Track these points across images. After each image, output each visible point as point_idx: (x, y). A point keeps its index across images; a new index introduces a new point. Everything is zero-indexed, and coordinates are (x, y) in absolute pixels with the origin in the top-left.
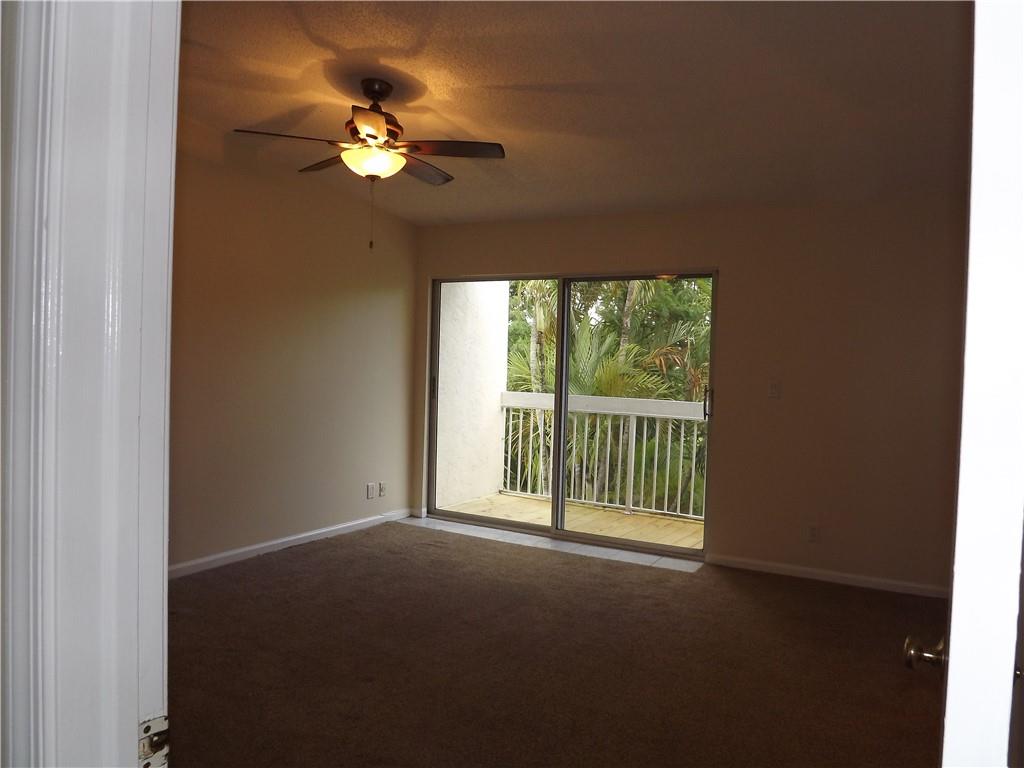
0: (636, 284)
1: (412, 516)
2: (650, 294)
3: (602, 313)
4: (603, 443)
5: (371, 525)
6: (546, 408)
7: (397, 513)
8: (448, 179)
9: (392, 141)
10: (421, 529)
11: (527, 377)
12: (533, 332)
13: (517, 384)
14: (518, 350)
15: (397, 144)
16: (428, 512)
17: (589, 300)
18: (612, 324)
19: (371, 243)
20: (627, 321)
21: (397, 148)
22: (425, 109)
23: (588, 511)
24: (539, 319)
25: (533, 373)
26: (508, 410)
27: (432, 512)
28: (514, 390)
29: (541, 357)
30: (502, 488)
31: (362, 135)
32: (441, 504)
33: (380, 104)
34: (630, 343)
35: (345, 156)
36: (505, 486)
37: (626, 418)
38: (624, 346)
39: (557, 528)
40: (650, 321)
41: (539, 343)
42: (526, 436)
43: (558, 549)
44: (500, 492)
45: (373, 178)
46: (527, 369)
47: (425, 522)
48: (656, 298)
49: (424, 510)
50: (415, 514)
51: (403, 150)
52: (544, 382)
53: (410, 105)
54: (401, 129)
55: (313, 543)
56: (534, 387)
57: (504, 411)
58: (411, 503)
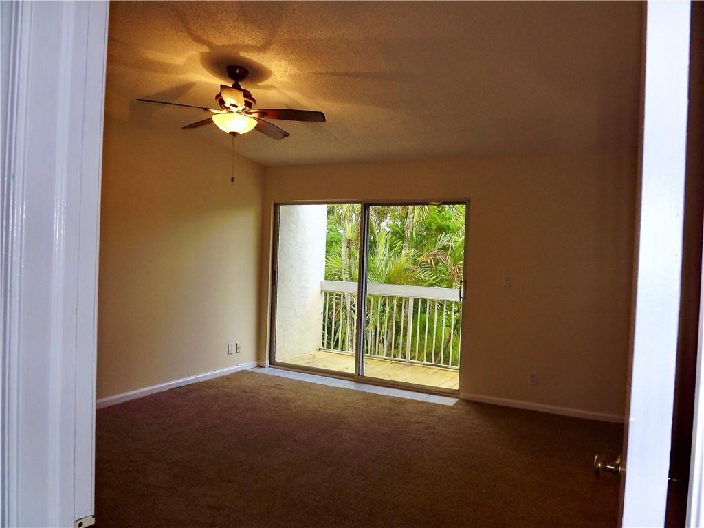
1: (259, 366)
3: (390, 226)
4: (391, 316)
5: (230, 372)
6: (352, 292)
7: (248, 364)
8: (286, 135)
9: (248, 108)
10: (265, 376)
11: (339, 270)
12: (344, 240)
13: (331, 276)
14: (334, 252)
15: (251, 111)
16: (270, 364)
17: (382, 217)
18: (399, 235)
19: (233, 179)
20: (408, 232)
21: (251, 113)
22: (271, 87)
23: (380, 363)
24: (350, 230)
25: (344, 267)
26: (325, 293)
27: (272, 363)
28: (330, 279)
29: (349, 257)
30: (321, 347)
31: (227, 105)
32: (278, 358)
33: (240, 83)
34: (410, 248)
35: (215, 118)
36: (323, 345)
37: (407, 299)
39: (359, 375)
40: (423, 232)
41: (348, 247)
42: (338, 312)
43: (360, 390)
45: (234, 134)
47: (267, 370)
49: (267, 362)
50: (261, 365)
51: (255, 115)
52: (350, 274)
53: (261, 84)
54: (254, 100)
55: (190, 385)
56: (344, 277)
57: (323, 293)
58: (259, 357)
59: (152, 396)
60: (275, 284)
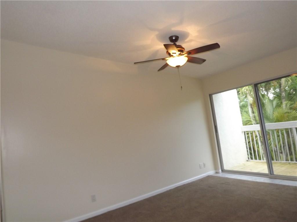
0: (283, 80)
1: (217, 173)
2: (289, 83)
3: (274, 94)
4: (283, 139)
5: (203, 177)
6: (258, 130)
7: (211, 172)
8: (204, 61)
9: (181, 53)
10: (220, 178)
11: (250, 120)
12: (249, 105)
13: (246, 123)
14: (245, 111)
15: (183, 53)
16: (222, 171)
17: (267, 90)
18: (278, 96)
19: (181, 87)
20: (284, 94)
21: (183, 55)
22: (191, 41)
23: (283, 165)
24: (250, 99)
25: (252, 118)
26: (244, 132)
27: (223, 171)
28: (246, 125)
29: (253, 112)
30: (247, 159)
31: (172, 54)
32: (226, 168)
33: (176, 43)
34: (286, 101)
35: (168, 62)
36: (249, 159)
37: (291, 129)
38: (284, 103)
39: (271, 174)
40: (292, 92)
41: (252, 108)
42: (253, 140)
43: (273, 183)
44: (247, 161)
45: (178, 67)
46: (249, 117)
47: (221, 175)
48: (293, 84)
49: (220, 170)
50: (218, 172)
51: (186, 55)
52: (256, 121)
53: (186, 40)
54: (184, 48)
55: (184, 185)
56: (253, 123)
57: (243, 133)
58: (216, 168)
59: (167, 191)
60: (217, 132)
